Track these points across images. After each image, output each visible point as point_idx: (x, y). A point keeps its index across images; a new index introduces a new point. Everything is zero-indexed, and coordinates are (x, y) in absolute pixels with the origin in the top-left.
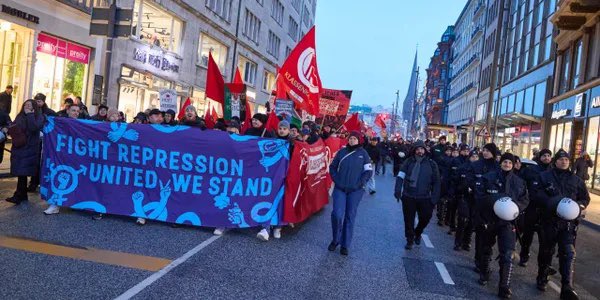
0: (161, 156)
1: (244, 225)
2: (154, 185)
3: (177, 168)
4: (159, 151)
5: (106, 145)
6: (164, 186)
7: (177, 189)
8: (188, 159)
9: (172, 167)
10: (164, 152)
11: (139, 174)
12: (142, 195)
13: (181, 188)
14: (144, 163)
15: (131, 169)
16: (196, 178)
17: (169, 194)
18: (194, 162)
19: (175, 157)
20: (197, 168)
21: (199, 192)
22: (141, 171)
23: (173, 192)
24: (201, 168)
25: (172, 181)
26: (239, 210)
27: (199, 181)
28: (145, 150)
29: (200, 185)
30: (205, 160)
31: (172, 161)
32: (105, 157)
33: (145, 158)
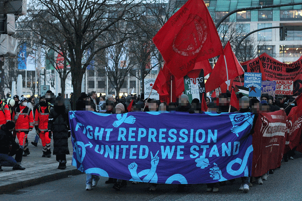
0: (153, 133)
1: (223, 179)
2: (146, 156)
3: (164, 141)
4: (151, 130)
5: (109, 131)
6: (154, 156)
7: (164, 157)
8: (173, 133)
9: (161, 140)
10: (155, 130)
11: (134, 149)
12: (136, 165)
13: (167, 156)
14: (139, 140)
15: (127, 146)
16: (179, 147)
17: (157, 162)
18: (178, 135)
19: (163, 133)
20: (180, 139)
21: (182, 158)
22: (136, 146)
23: (161, 160)
24: (183, 139)
25: (160, 151)
26: (218, 168)
27: (181, 150)
28: (140, 130)
29: (182, 153)
30: (187, 132)
31: (161, 136)
32: (107, 139)
33: (140, 136)
